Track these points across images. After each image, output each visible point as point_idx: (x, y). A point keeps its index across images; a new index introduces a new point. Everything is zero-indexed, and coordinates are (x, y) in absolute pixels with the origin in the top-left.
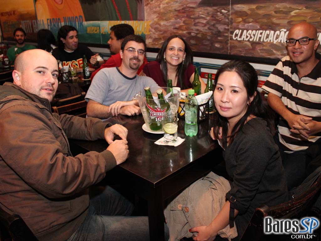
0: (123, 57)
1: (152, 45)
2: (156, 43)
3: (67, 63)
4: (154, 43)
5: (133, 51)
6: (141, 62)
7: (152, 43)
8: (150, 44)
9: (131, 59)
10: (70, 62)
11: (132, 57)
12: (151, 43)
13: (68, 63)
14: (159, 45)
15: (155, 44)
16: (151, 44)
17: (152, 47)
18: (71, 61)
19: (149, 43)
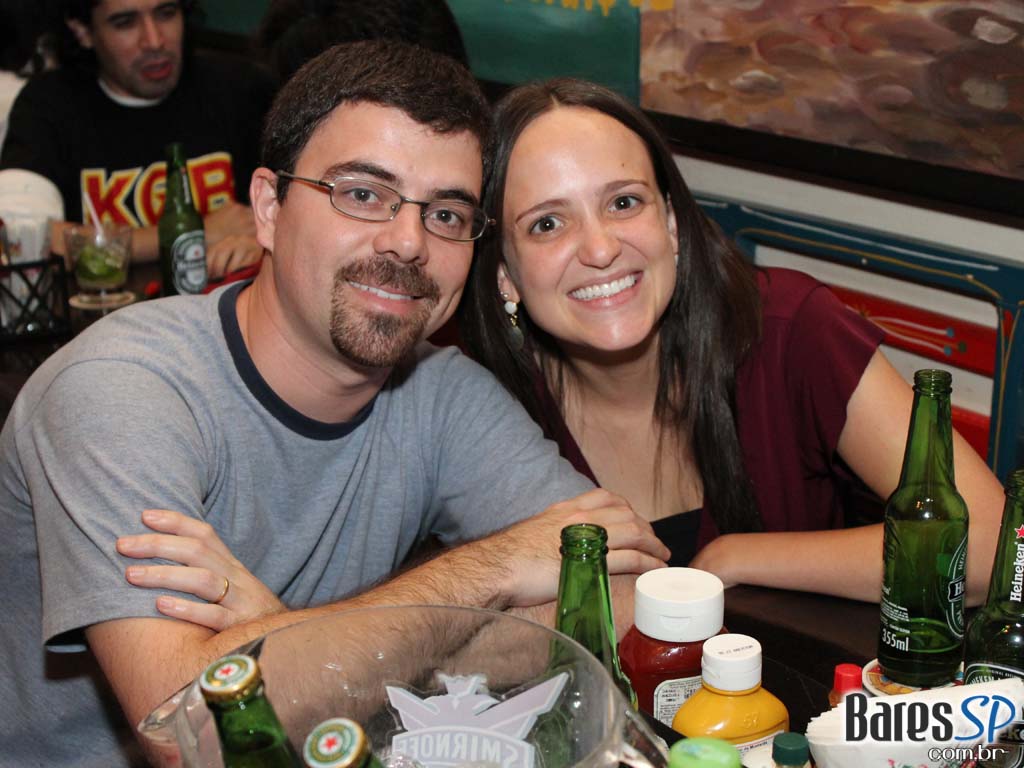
0: (277, 237)
1: (683, 92)
2: (711, 85)
3: (112, 182)
4: (699, 78)
5: (381, 198)
6: (443, 302)
7: (682, 79)
8: (671, 83)
9: (349, 274)
10: (137, 171)
11: (366, 252)
12: (673, 74)
13: (120, 184)
14: (730, 100)
15: (702, 88)
16: (678, 85)
17: (684, 113)
18: (145, 166)
19: (664, 76)
